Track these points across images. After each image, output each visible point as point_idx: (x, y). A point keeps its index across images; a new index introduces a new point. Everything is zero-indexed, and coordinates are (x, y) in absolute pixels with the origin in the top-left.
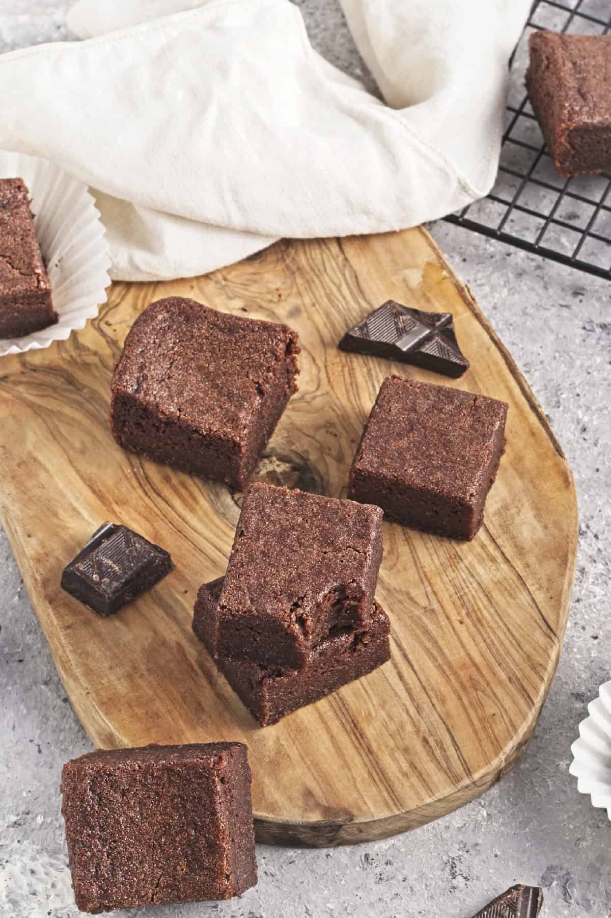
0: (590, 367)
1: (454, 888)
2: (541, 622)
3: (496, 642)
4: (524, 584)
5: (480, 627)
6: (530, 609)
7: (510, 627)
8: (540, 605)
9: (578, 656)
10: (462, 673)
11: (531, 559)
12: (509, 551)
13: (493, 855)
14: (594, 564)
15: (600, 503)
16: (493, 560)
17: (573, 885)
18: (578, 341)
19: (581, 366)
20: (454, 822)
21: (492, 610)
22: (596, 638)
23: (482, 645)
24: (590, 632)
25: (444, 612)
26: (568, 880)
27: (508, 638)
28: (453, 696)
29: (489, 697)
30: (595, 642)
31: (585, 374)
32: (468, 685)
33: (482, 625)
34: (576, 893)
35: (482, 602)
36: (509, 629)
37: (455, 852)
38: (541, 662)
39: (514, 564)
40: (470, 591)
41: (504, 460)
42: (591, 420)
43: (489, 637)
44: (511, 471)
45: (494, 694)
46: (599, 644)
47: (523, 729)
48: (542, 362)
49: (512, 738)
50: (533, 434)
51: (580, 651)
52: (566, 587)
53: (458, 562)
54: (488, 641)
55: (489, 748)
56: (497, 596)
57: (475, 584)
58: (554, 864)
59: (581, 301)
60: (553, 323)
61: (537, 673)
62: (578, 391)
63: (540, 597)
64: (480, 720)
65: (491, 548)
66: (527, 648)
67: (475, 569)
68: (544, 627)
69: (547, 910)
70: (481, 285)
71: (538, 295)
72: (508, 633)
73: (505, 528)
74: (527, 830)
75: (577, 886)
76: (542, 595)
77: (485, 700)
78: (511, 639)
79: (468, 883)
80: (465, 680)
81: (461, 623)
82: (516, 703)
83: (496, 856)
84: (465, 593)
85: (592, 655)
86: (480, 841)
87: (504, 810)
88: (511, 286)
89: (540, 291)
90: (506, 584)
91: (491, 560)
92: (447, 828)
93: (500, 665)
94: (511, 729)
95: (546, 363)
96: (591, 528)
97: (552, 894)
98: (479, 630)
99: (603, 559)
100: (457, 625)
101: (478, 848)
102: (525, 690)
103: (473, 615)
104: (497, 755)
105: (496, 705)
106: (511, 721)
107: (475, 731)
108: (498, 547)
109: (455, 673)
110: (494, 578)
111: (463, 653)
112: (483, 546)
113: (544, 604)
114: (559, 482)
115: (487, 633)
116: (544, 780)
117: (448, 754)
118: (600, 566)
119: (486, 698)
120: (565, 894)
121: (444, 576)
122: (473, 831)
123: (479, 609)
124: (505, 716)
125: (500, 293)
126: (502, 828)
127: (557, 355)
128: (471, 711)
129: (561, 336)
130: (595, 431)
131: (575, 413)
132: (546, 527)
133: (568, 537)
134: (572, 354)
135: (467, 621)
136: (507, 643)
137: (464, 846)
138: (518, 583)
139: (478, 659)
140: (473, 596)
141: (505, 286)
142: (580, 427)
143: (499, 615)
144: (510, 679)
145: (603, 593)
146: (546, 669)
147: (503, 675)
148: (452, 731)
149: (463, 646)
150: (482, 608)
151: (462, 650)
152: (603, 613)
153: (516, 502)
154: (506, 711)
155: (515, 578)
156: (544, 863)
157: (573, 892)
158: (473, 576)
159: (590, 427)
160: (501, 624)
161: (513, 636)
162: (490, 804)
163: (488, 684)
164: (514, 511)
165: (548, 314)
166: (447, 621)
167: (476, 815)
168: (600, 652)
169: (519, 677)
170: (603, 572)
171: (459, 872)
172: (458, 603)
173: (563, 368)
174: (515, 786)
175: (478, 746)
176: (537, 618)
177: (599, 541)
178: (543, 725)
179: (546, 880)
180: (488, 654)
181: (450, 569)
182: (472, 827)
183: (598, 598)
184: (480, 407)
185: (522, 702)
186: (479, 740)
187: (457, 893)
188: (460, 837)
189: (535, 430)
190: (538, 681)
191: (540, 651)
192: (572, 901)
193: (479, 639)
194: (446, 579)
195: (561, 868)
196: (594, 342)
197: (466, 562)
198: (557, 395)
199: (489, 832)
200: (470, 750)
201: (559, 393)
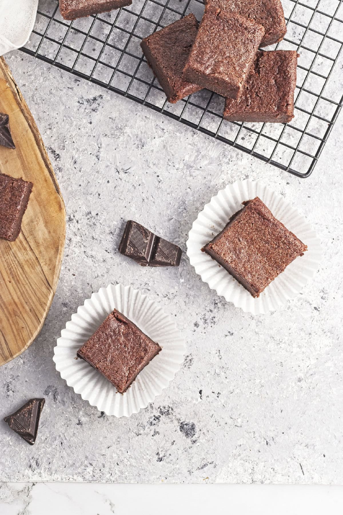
0: (80, 125)
1: (8, 396)
2: (45, 282)
3: (25, 292)
4: (38, 262)
5: (18, 283)
6: (41, 275)
7: (31, 284)
8: (45, 273)
9: (66, 284)
10: (9, 308)
11: (42, 249)
12: (32, 244)
13: (25, 381)
14: (76, 236)
15: (80, 203)
16: (25, 249)
17: (58, 394)
18: (75, 110)
19: (76, 125)
20: (9, 366)
21: (24, 276)
22: (74, 275)
23: (19, 293)
24: (72, 272)
25: (2, 277)
26: (56, 392)
27: (30, 290)
28: (5, 318)
29: (21, 319)
30: (74, 277)
31: (78, 129)
32: (12, 313)
33: (19, 283)
34: (59, 398)
35: (19, 271)
36: (31, 285)
37: (9, 380)
38: (45, 302)
39: (34, 251)
40: (14, 266)
41: (32, 195)
42: (79, 157)
43: (22, 289)
44: (35, 202)
45: (24, 318)
46: (75, 278)
47: (35, 334)
48: (57, 123)
49: (30, 339)
50: (46, 181)
51: (67, 282)
52: (57, 263)
53: (9, 251)
54: (21, 291)
55: (20, 343)
56: (26, 268)
57: (16, 262)
58: (51, 385)
59: (78, 85)
60: (64, 99)
61: (42, 307)
62: (74, 140)
63: (46, 268)
64: (17, 330)
65: (24, 243)
66: (39, 294)
67: (17, 254)
68: (47, 284)
69: (47, 406)
70: (30, 75)
71: (58, 81)
72: (30, 287)
73: (31, 233)
74: (40, 369)
75: (60, 394)
76: (47, 268)
77: (19, 321)
78: (32, 290)
79: (14, 393)
80: (11, 311)
81: (10, 282)
82: (32, 322)
83: (26, 381)
84: (12, 267)
85: (72, 284)
86: (20, 375)
87: (30, 360)
88: (45, 76)
89: (59, 79)
90: (30, 262)
91: (24, 249)
92: (6, 368)
93: (26, 303)
94: (30, 334)
95: (59, 123)
96: (75, 217)
97: (49, 398)
98: (17, 286)
99: (80, 234)
100: (8, 283)
101: (19, 378)
102: (37, 316)
103: (15, 278)
104: (24, 347)
105: (24, 323)
106: (30, 330)
107: (15, 336)
108: (28, 242)
109: (6, 308)
110: (25, 259)
111: (10, 298)
112: (21, 242)
113: (47, 273)
114: (57, 208)
115: (21, 287)
116: (48, 346)
117: (3, 347)
118: (78, 238)
119: (19, 319)
120: (54, 399)
121: (3, 258)
122: (17, 370)
123: (18, 275)
124: (28, 329)
125: (39, 80)
126: (29, 369)
127: (65, 118)
128: (13, 326)
129: (67, 107)
130: (80, 163)
131: (72, 153)
132: (49, 232)
133: (59, 238)
134: (72, 118)
135: (13, 281)
136: (30, 292)
137: (13, 377)
138: (36, 261)
139: (17, 300)
140: (15, 268)
141: (42, 76)
142: (73, 161)
143: (27, 277)
144: (30, 310)
145: (79, 252)
146: (46, 305)
147: (27, 308)
148: (4, 335)
149: (10, 294)
150: (20, 275)
151: (9, 296)
152: (78, 262)
153: (36, 218)
154: (28, 326)
155: (34, 258)
156: (46, 385)
157: (58, 398)
158: (16, 258)
159: (78, 161)
160: (27, 282)
161: (33, 288)
162: (25, 357)
163: (21, 313)
164: (35, 223)
165: (62, 93)
166: (3, 281)
167: (18, 362)
168: (76, 282)
169: (34, 309)
170: (80, 241)
171: (10, 389)
172: (9, 272)
173: (67, 126)
174: (36, 349)
175: (16, 343)
176: (43, 279)
177: (79, 224)
178: (48, 319)
179: (46, 393)
180: (21, 298)
181: (5, 254)
182: (16, 368)
183: (76, 254)
184: (15, 187)
185: (35, 321)
186: (16, 340)
187: (10, 398)
188: (11, 373)
189: (47, 179)
190: (42, 311)
191: (44, 296)
192: (57, 401)
193: (18, 290)
194: (4, 260)
195: (54, 387)
196: (83, 110)
197: (13, 250)
198: (64, 143)
199: (24, 370)
200: (12, 346)
201: (65, 141)
